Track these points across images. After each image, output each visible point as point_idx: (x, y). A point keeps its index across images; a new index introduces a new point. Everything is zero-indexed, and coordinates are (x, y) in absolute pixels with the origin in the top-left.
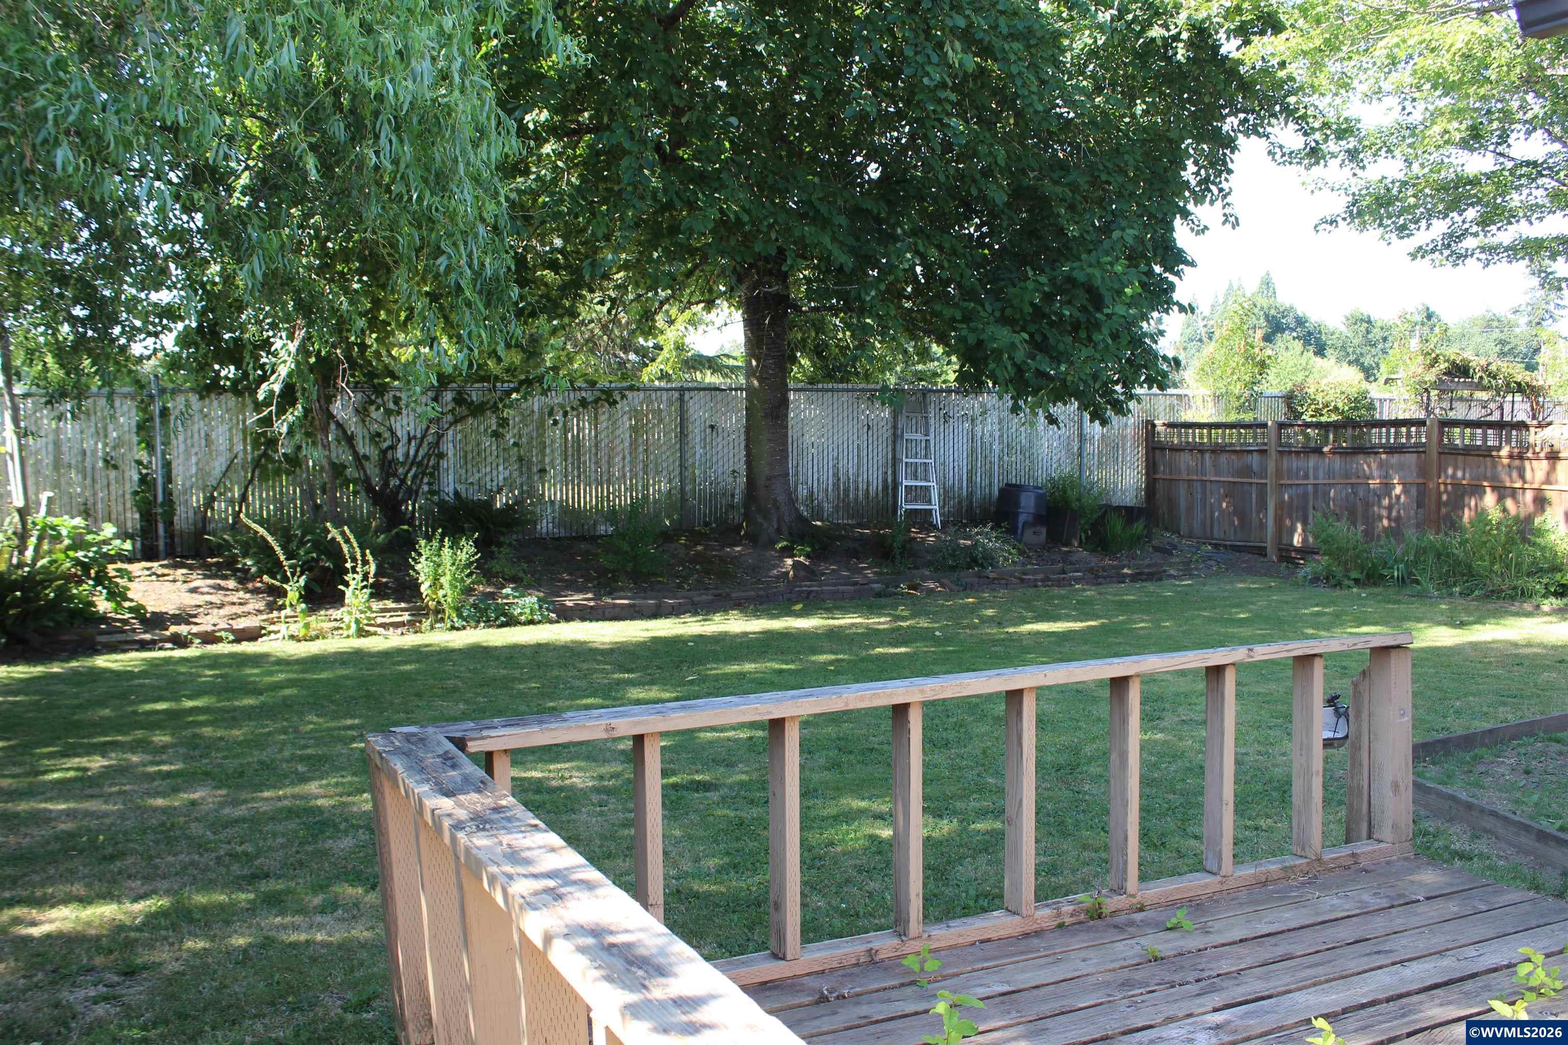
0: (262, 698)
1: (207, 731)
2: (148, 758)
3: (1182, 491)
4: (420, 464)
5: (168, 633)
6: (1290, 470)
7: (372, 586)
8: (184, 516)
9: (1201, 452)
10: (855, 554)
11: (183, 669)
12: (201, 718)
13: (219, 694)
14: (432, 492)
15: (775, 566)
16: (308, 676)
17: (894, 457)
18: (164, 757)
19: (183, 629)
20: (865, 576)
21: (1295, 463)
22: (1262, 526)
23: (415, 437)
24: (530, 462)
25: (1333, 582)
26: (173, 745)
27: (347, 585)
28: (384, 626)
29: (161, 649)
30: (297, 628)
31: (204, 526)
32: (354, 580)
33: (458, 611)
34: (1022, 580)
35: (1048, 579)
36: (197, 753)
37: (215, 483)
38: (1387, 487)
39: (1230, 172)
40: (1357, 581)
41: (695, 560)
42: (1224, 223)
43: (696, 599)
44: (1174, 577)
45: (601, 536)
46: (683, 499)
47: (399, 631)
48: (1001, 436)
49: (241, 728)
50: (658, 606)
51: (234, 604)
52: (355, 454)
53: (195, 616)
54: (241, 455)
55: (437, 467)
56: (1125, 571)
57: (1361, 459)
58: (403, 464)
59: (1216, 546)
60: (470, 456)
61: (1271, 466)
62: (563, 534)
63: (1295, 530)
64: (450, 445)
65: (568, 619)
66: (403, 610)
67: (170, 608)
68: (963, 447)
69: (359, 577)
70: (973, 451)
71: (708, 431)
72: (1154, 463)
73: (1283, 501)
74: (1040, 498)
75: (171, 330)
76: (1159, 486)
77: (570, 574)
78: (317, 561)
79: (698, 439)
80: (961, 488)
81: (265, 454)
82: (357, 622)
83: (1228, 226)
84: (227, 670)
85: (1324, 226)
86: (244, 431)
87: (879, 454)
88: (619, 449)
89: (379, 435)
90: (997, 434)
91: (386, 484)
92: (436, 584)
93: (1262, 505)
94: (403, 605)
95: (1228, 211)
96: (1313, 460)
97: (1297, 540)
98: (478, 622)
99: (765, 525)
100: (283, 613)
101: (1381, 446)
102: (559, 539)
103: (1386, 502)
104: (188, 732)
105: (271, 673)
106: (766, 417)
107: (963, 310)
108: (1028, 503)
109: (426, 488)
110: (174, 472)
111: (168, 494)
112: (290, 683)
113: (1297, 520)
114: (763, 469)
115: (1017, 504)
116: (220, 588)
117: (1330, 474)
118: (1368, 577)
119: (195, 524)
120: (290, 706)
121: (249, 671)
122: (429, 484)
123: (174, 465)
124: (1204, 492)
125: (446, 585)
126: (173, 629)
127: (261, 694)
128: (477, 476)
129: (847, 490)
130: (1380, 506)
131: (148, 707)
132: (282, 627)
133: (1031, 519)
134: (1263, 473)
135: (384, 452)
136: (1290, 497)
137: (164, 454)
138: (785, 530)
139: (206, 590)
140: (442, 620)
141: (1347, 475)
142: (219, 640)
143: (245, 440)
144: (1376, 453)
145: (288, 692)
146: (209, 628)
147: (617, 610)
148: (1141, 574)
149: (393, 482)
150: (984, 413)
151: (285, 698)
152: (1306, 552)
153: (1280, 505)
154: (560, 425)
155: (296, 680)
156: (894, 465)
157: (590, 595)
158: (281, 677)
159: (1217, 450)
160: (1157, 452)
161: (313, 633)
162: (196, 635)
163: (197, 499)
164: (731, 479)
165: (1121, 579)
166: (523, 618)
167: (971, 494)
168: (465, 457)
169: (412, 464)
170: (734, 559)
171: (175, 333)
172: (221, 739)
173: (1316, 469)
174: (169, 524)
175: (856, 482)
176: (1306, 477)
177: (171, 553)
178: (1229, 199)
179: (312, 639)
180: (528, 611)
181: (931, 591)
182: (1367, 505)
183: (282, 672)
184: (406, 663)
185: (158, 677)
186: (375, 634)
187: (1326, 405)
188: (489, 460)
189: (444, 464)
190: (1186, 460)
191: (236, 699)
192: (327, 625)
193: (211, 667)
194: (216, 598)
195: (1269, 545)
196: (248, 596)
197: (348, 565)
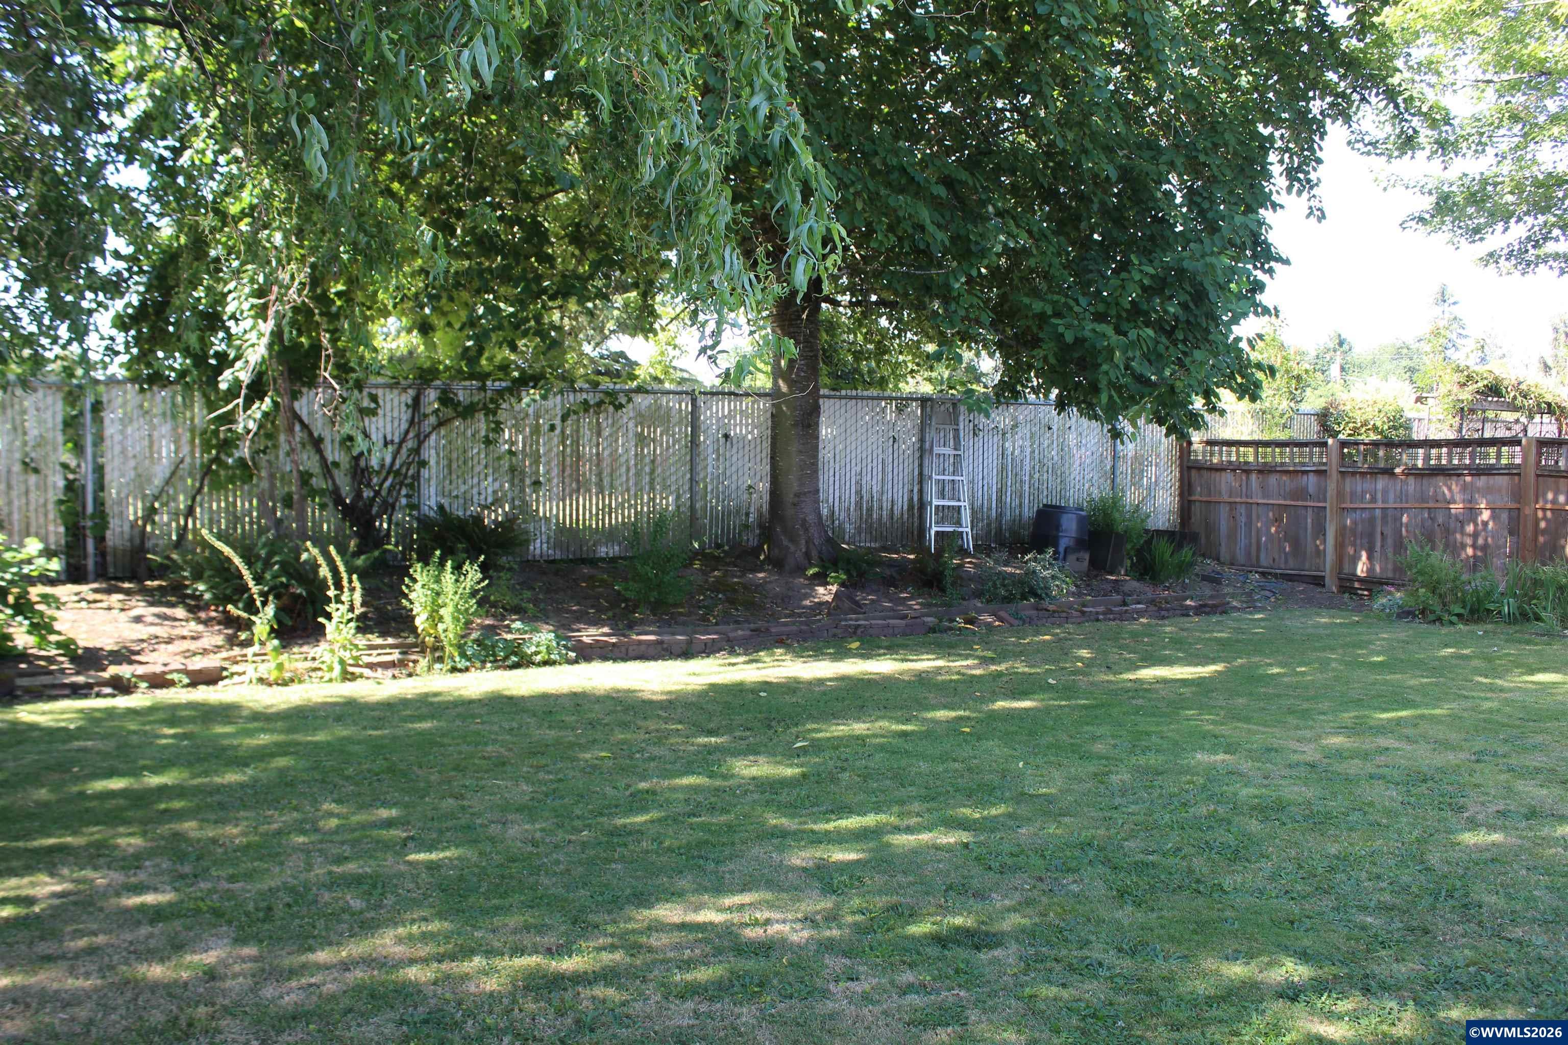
0: (249, 771)
1: (189, 826)
2: (117, 877)
3: (1224, 511)
4: (397, 473)
5: (106, 675)
6: (1353, 494)
7: (359, 618)
8: (118, 530)
9: (1247, 472)
10: (890, 582)
11: (133, 727)
12: (177, 804)
13: (190, 764)
14: (412, 506)
15: (806, 596)
16: (299, 737)
17: (921, 474)
18: (142, 876)
19: (125, 671)
20: (910, 607)
21: (1358, 485)
22: (1321, 554)
23: (392, 442)
24: (523, 473)
25: (1432, 617)
26: (151, 853)
27: (329, 617)
28: (371, 666)
29: (98, 695)
30: (267, 669)
31: (143, 542)
32: (339, 611)
33: (461, 648)
34: (1083, 613)
35: (1110, 612)
36: (187, 869)
37: (156, 492)
38: (1472, 513)
39: (1319, 161)
40: (1459, 616)
41: (717, 587)
42: (1308, 216)
43: (731, 635)
44: (1237, 609)
45: (603, 560)
46: (693, 517)
47: (389, 673)
48: (1033, 452)
49: (236, 822)
50: (690, 642)
51: (184, 638)
52: (323, 459)
53: (138, 653)
54: (188, 460)
55: (417, 477)
56: (1188, 602)
57: (1440, 481)
58: (378, 473)
59: (1263, 574)
60: (454, 466)
61: (1332, 487)
62: (558, 557)
63: (1359, 558)
64: (433, 452)
65: (588, 659)
66: (392, 646)
67: (108, 643)
68: (992, 461)
69: (344, 608)
70: (1003, 469)
71: (722, 441)
72: (1190, 484)
73: (1344, 527)
74: (1082, 520)
75: (106, 308)
76: (1196, 509)
77: (578, 604)
78: (286, 586)
79: (710, 450)
80: (990, 509)
81: (217, 460)
82: (342, 662)
83: (1312, 219)
84: (190, 728)
85: (1413, 223)
86: (192, 430)
87: (906, 469)
88: (623, 460)
89: (350, 438)
90: (1029, 450)
91: (358, 495)
92: (435, 618)
93: (1320, 531)
94: (390, 641)
95: (1312, 203)
96: (1381, 483)
97: (1361, 569)
98: (484, 662)
99: (792, 548)
100: (249, 651)
101: (1467, 467)
102: (553, 562)
103: (1470, 528)
104: (165, 829)
105: (250, 733)
106: (795, 425)
107: (1054, 303)
108: (1070, 527)
109: (404, 501)
110: (108, 478)
111: (99, 504)
112: (281, 749)
113: (1362, 548)
114: (792, 484)
115: (1058, 527)
116: (165, 617)
117: (1402, 496)
118: (1472, 611)
119: (131, 540)
120: (291, 784)
121: (220, 729)
122: (408, 496)
123: (108, 469)
124: (1249, 517)
125: (448, 619)
126: (113, 670)
127: (247, 765)
128: (463, 488)
129: (870, 510)
130: (1463, 533)
131: (100, 785)
132: (249, 668)
133: (1072, 543)
134: (1322, 495)
135: (357, 459)
136: (1354, 523)
137: (95, 456)
138: (814, 553)
139: (150, 619)
140: (440, 660)
141: (1423, 500)
142: (171, 684)
143: (192, 441)
144: (1459, 475)
145: (282, 762)
146: (158, 669)
147: (643, 648)
148: (1205, 606)
149: (367, 493)
150: (1015, 426)
151: (282, 772)
152: (1373, 584)
153: (1342, 531)
154: (558, 431)
155: (288, 744)
156: (921, 483)
157: (606, 630)
158: (264, 739)
159: (1265, 470)
160: (1194, 473)
161: (287, 675)
162: (142, 678)
163: (134, 510)
164: (746, 496)
165: (1185, 612)
166: (538, 658)
167: (1000, 515)
168: (449, 466)
169: (388, 473)
170: (759, 587)
171: (112, 313)
172: (214, 841)
173: (1385, 492)
174: (100, 540)
175: (880, 500)
176: (1373, 499)
177: (101, 575)
178: (1315, 191)
179: (285, 684)
180: (543, 649)
181: (989, 625)
182: (1447, 532)
183: (263, 730)
184: (421, 718)
185: (105, 737)
186: (361, 676)
187: (1365, 424)
188: (477, 469)
189: (425, 473)
190: (1227, 478)
191: (216, 773)
192: (302, 666)
193: (171, 723)
194: (162, 631)
195: (1329, 573)
196: (201, 628)
197: (331, 593)
